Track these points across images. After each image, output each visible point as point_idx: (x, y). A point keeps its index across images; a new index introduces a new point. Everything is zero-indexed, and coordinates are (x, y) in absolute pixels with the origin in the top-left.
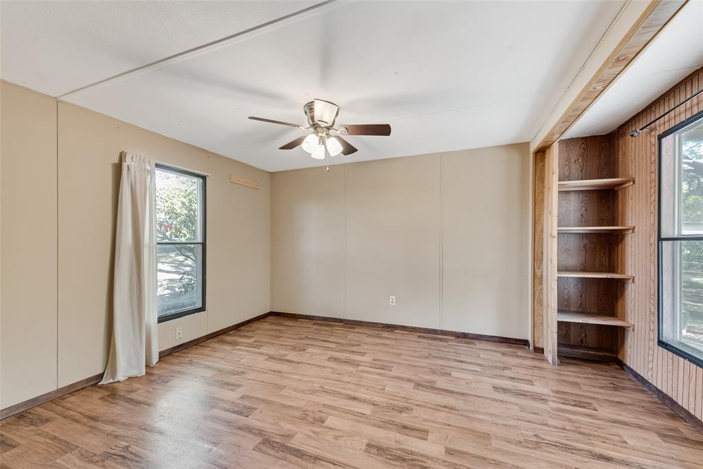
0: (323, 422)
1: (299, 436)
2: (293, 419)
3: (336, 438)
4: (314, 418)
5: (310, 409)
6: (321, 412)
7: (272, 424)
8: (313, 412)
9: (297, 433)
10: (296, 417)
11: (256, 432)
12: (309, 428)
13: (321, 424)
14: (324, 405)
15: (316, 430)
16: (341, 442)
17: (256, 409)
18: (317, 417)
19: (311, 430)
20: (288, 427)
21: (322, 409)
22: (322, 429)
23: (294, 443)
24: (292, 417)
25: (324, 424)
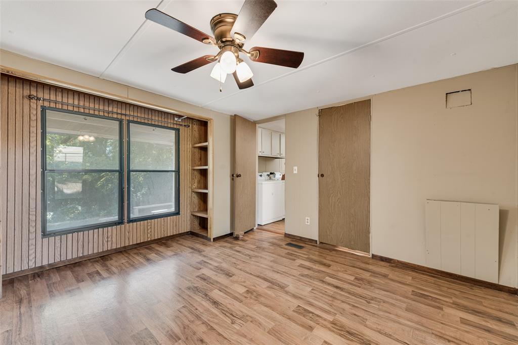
0: (247, 291)
1: (264, 287)
2: (265, 296)
3: (244, 282)
4: (252, 294)
5: (252, 301)
6: (246, 297)
7: (280, 296)
8: (251, 298)
9: (265, 288)
10: (264, 297)
11: (289, 294)
12: (257, 289)
13: (249, 290)
14: (241, 301)
15: (253, 287)
16: (243, 280)
17: (294, 311)
18: (250, 294)
19: (256, 288)
20: (270, 292)
21: (244, 299)
22: (250, 287)
23: (267, 284)
24: (266, 298)
25: (247, 289)
